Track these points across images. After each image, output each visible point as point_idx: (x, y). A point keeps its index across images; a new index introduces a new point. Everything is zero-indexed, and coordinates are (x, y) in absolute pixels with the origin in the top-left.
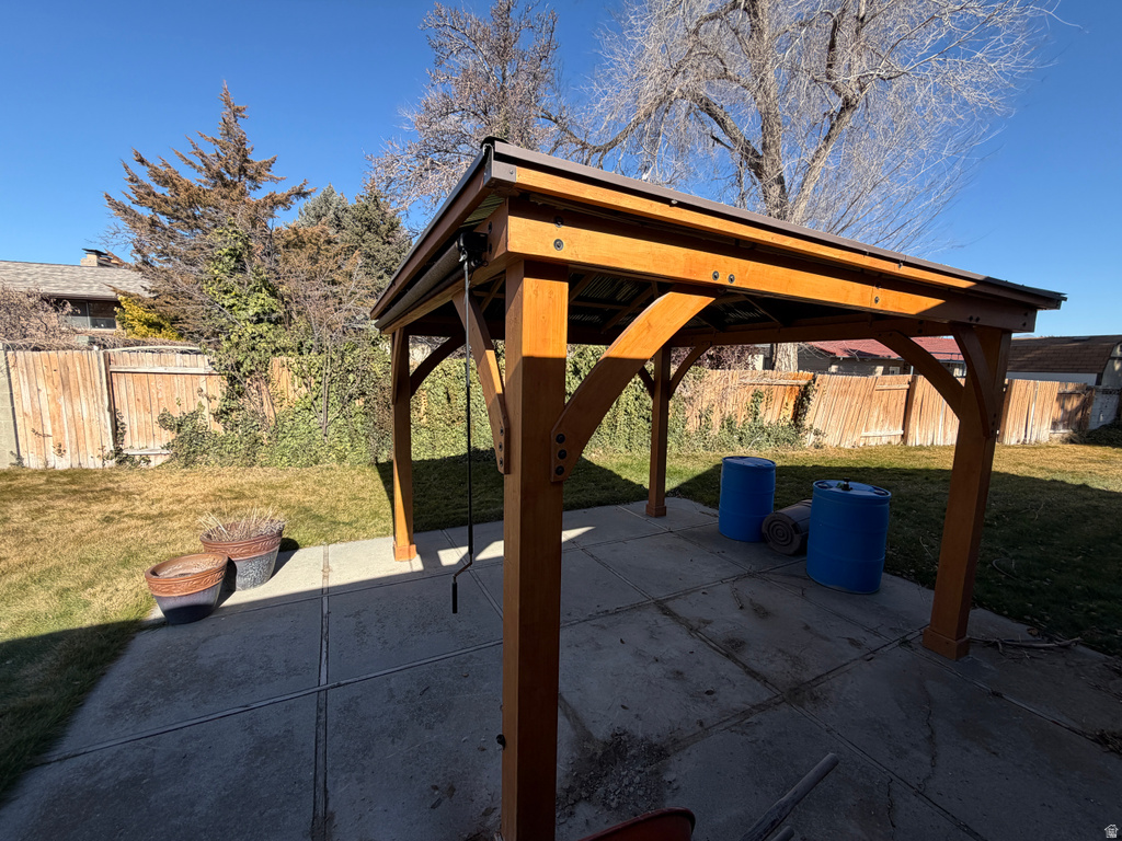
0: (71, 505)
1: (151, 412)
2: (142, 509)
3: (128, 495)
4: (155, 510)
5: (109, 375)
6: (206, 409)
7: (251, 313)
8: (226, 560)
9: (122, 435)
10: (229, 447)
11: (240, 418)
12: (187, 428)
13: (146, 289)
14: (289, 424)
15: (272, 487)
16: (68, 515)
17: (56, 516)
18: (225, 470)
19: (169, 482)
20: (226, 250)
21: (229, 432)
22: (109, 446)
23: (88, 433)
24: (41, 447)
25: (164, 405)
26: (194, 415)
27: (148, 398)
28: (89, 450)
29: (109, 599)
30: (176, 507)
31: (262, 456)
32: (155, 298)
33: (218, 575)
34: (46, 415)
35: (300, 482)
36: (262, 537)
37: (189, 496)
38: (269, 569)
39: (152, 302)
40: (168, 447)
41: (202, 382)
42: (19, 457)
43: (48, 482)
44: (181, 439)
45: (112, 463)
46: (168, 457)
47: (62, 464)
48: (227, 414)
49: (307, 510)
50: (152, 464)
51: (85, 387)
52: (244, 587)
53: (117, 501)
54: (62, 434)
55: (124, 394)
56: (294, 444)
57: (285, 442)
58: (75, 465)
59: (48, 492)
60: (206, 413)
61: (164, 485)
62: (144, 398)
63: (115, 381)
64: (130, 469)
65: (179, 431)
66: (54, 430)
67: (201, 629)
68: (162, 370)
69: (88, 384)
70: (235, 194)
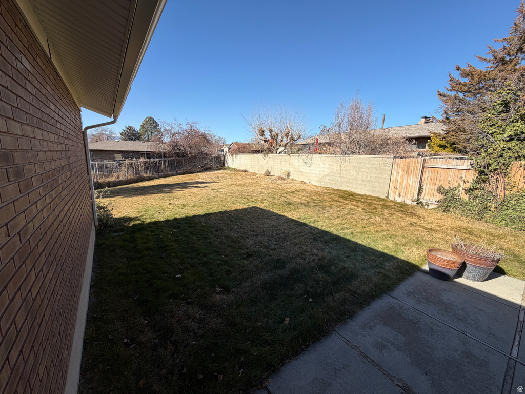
0: (401, 215)
1: (435, 185)
2: (424, 224)
3: (419, 217)
4: (429, 226)
5: (423, 167)
6: (462, 187)
7: (506, 135)
8: (463, 261)
9: (421, 193)
10: (469, 208)
11: (480, 194)
12: (449, 195)
13: (443, 130)
14: (513, 202)
15: (491, 235)
16: (399, 218)
17: (396, 218)
18: (463, 218)
19: (436, 217)
20: (499, 102)
21: (471, 200)
22: (416, 197)
23: (410, 190)
24: (395, 192)
25: (442, 182)
26: (455, 189)
27: (435, 179)
28: (409, 197)
29: (410, 253)
30: (438, 228)
31: (487, 216)
32: (446, 134)
33: (458, 266)
34: (399, 181)
35: (513, 238)
36: (486, 258)
37: (444, 225)
38: (485, 276)
39: (445, 136)
40: (438, 201)
41: (463, 174)
42: (388, 195)
43: (395, 205)
44: (446, 199)
45: (415, 203)
46: (437, 206)
47: (399, 200)
48: (472, 190)
49: (515, 255)
50: (429, 208)
51: (414, 172)
52: (467, 278)
53: (415, 219)
54: (402, 189)
55: (426, 176)
56: (514, 214)
57: (507, 212)
58: (403, 201)
59: (394, 208)
60: (461, 189)
61: (434, 218)
62: (434, 178)
63: (424, 171)
64: (421, 207)
65: (445, 195)
66: (400, 187)
67: (443, 284)
68: (445, 167)
69: (415, 171)
70: (510, 67)
